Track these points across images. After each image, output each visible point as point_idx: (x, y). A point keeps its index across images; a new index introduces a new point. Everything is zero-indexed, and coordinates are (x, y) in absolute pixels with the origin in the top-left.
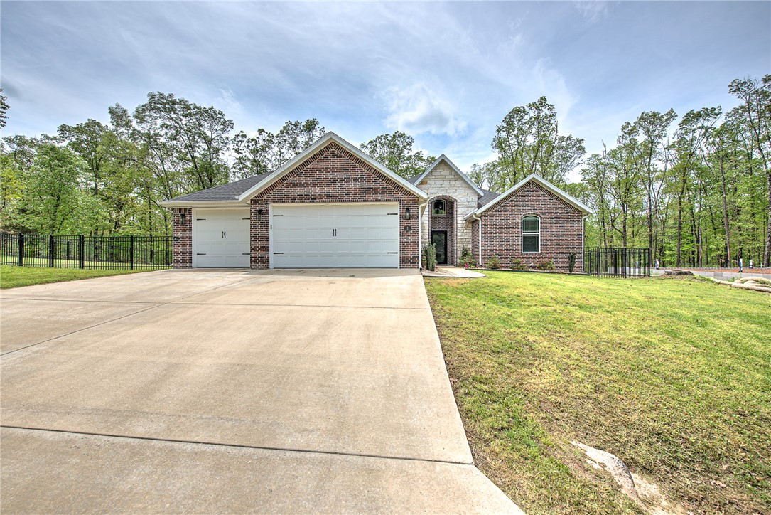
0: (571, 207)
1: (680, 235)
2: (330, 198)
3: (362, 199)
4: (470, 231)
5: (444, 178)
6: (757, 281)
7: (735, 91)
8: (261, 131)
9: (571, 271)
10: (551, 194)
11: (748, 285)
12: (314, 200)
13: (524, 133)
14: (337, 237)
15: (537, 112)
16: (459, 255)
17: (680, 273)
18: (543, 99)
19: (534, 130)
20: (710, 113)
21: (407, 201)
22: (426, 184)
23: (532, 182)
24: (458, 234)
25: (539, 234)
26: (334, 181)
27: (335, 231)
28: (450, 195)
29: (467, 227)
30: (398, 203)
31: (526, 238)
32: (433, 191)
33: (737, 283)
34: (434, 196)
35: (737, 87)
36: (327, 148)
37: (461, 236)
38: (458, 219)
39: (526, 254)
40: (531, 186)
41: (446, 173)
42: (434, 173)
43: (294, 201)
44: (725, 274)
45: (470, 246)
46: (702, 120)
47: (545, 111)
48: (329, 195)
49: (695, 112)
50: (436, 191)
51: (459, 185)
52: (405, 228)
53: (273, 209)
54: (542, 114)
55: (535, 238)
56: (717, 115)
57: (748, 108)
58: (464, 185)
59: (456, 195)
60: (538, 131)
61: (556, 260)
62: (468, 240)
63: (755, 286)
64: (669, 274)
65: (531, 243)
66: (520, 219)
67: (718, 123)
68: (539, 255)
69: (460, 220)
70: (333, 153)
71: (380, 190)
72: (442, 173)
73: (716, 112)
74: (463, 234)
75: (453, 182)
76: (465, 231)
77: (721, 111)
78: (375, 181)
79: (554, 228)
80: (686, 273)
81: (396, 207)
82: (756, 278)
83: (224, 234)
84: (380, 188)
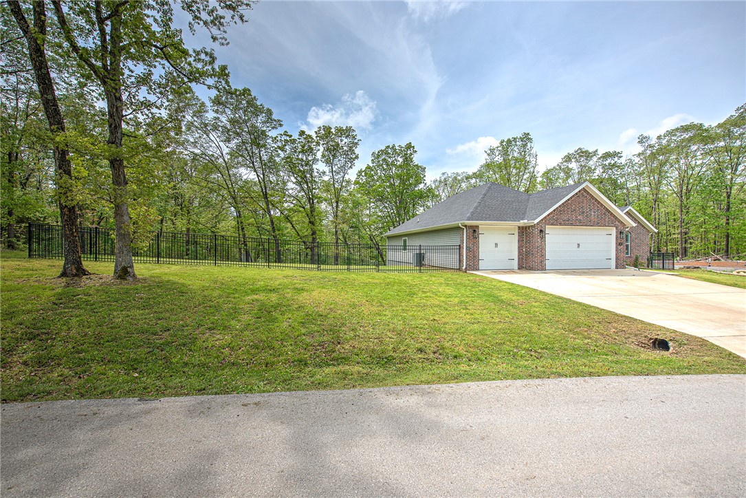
0: (645, 228)
2: (582, 224)
3: (598, 224)
12: (572, 225)
14: (580, 248)
17: (695, 268)
21: (620, 227)
25: (629, 244)
26: (583, 212)
27: (579, 245)
43: (561, 224)
48: (580, 221)
53: (549, 229)
68: (629, 257)
70: (582, 194)
78: (605, 214)
79: (637, 241)
80: (698, 268)
81: (613, 231)
83: (496, 245)
84: (606, 219)
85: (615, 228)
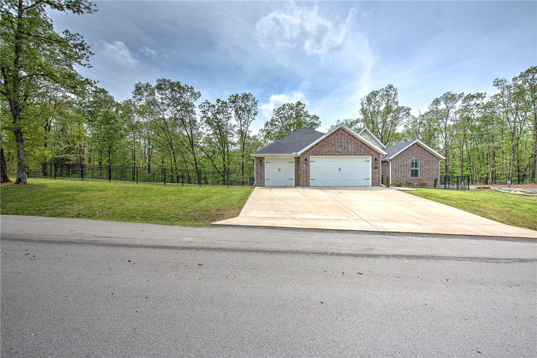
0: (434, 156)
1: (463, 165)
2: (339, 154)
3: (355, 154)
6: (521, 191)
7: (496, 85)
8: (218, 101)
9: (435, 187)
10: (425, 149)
11: (518, 193)
12: (331, 155)
14: (342, 171)
17: (485, 188)
20: (479, 96)
21: (375, 156)
23: (416, 143)
25: (419, 169)
26: (341, 146)
27: (340, 169)
31: (412, 171)
33: (512, 192)
35: (497, 83)
36: (338, 130)
39: (413, 179)
40: (415, 145)
43: (322, 155)
44: (503, 188)
46: (475, 99)
48: (339, 152)
52: (374, 168)
53: (312, 158)
55: (416, 171)
56: (483, 97)
57: (502, 95)
61: (427, 182)
63: (521, 193)
64: (479, 188)
65: (415, 173)
66: (410, 161)
67: (485, 101)
68: (419, 179)
70: (341, 132)
73: (483, 95)
77: (485, 95)
78: (361, 146)
79: (426, 166)
80: (487, 188)
81: (370, 158)
82: (521, 190)
83: (279, 170)
84: (363, 149)
85: (371, 156)
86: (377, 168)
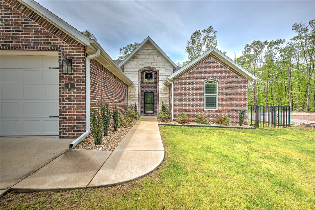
0: (240, 75)
4: (168, 92)
5: (150, 55)
7: (294, 29)
9: (241, 124)
10: (226, 65)
13: (201, 45)
15: (207, 34)
16: (160, 109)
18: (211, 28)
19: (206, 44)
21: (69, 51)
22: (137, 58)
23: (212, 55)
24: (160, 95)
25: (217, 95)
28: (154, 66)
29: (165, 90)
30: (56, 54)
31: (207, 98)
32: (142, 63)
34: (143, 67)
35: (296, 27)
37: (162, 96)
38: (160, 84)
39: (207, 111)
40: (211, 58)
41: (151, 51)
42: (143, 51)
45: (168, 103)
47: (212, 34)
49: (274, 41)
50: (144, 64)
51: (161, 60)
52: (67, 86)
54: (210, 35)
55: (213, 98)
57: (300, 37)
58: (163, 60)
59: (158, 66)
60: (208, 44)
61: (229, 116)
62: (166, 99)
65: (210, 102)
66: (203, 83)
68: (217, 111)
69: (161, 84)
71: (32, 35)
72: (148, 51)
74: (163, 95)
75: (156, 58)
76: (164, 93)
78: (26, 23)
79: (228, 91)
86: (73, 86)
